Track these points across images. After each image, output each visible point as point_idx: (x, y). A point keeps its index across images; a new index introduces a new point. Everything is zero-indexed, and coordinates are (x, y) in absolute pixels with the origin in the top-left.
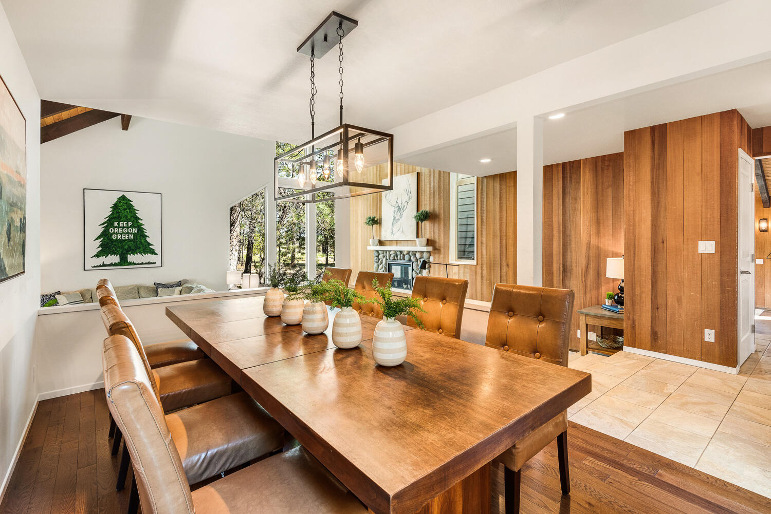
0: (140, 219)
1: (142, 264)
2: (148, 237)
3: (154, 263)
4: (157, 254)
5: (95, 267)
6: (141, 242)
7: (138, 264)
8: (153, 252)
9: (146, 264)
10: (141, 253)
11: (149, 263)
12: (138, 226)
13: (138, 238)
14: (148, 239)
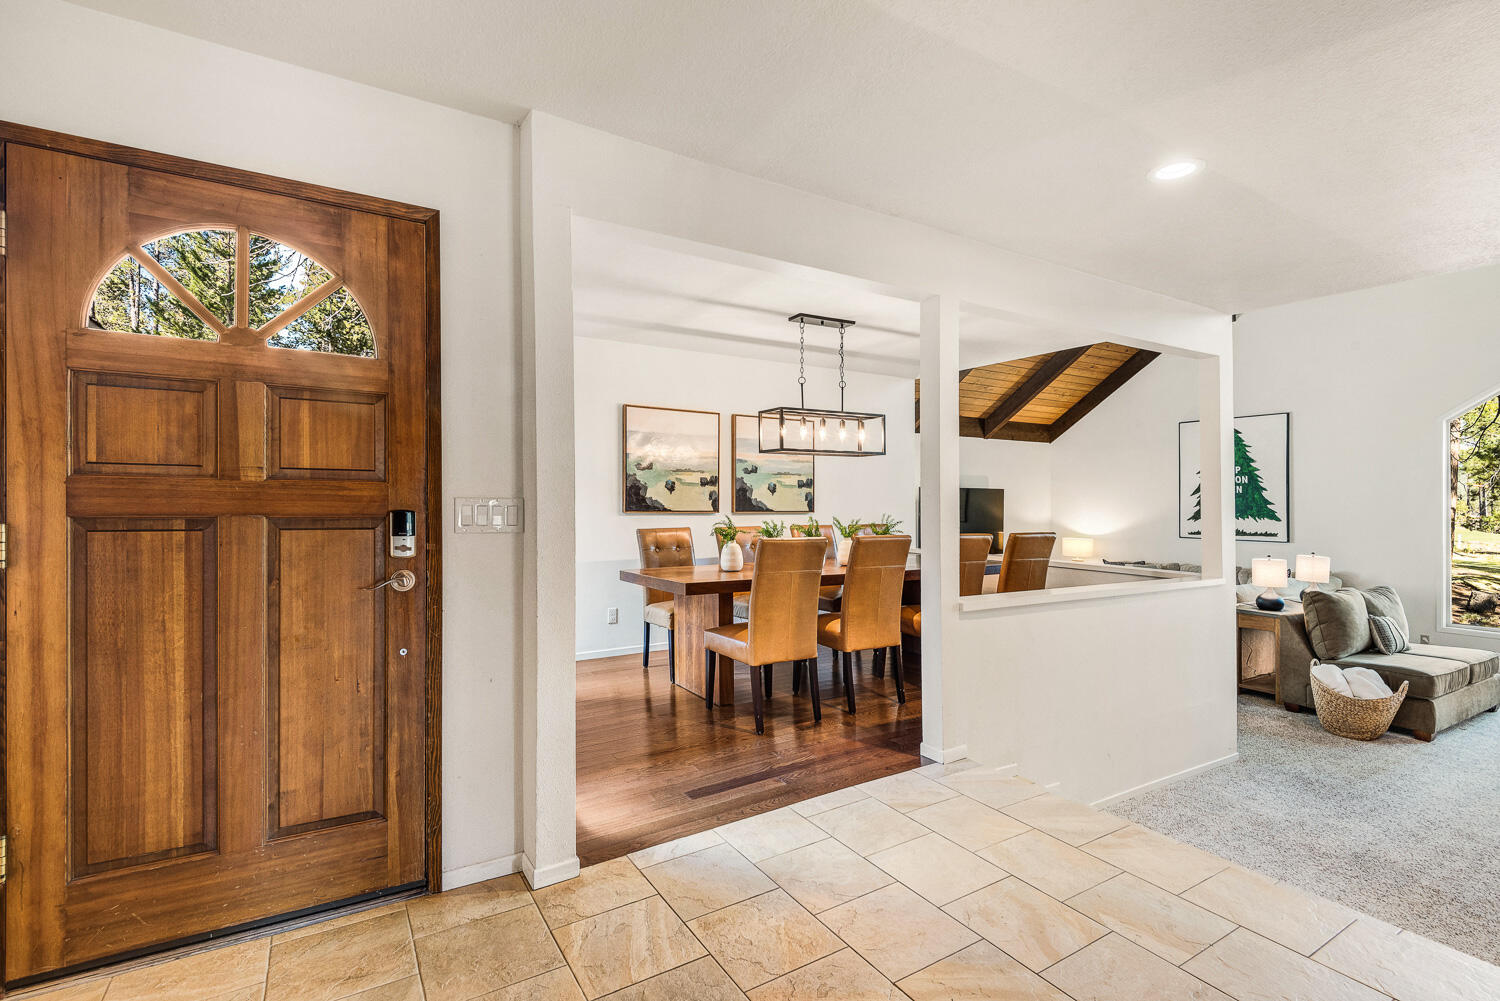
0: (1253, 461)
1: (1256, 534)
2: (1265, 489)
3: (1275, 535)
4: (1279, 520)
5: (1192, 533)
6: (1254, 498)
7: (1250, 534)
8: (1272, 516)
9: (1261, 535)
10: (1253, 517)
11: (1266, 534)
12: (1250, 472)
13: (1250, 491)
14: (1264, 493)
